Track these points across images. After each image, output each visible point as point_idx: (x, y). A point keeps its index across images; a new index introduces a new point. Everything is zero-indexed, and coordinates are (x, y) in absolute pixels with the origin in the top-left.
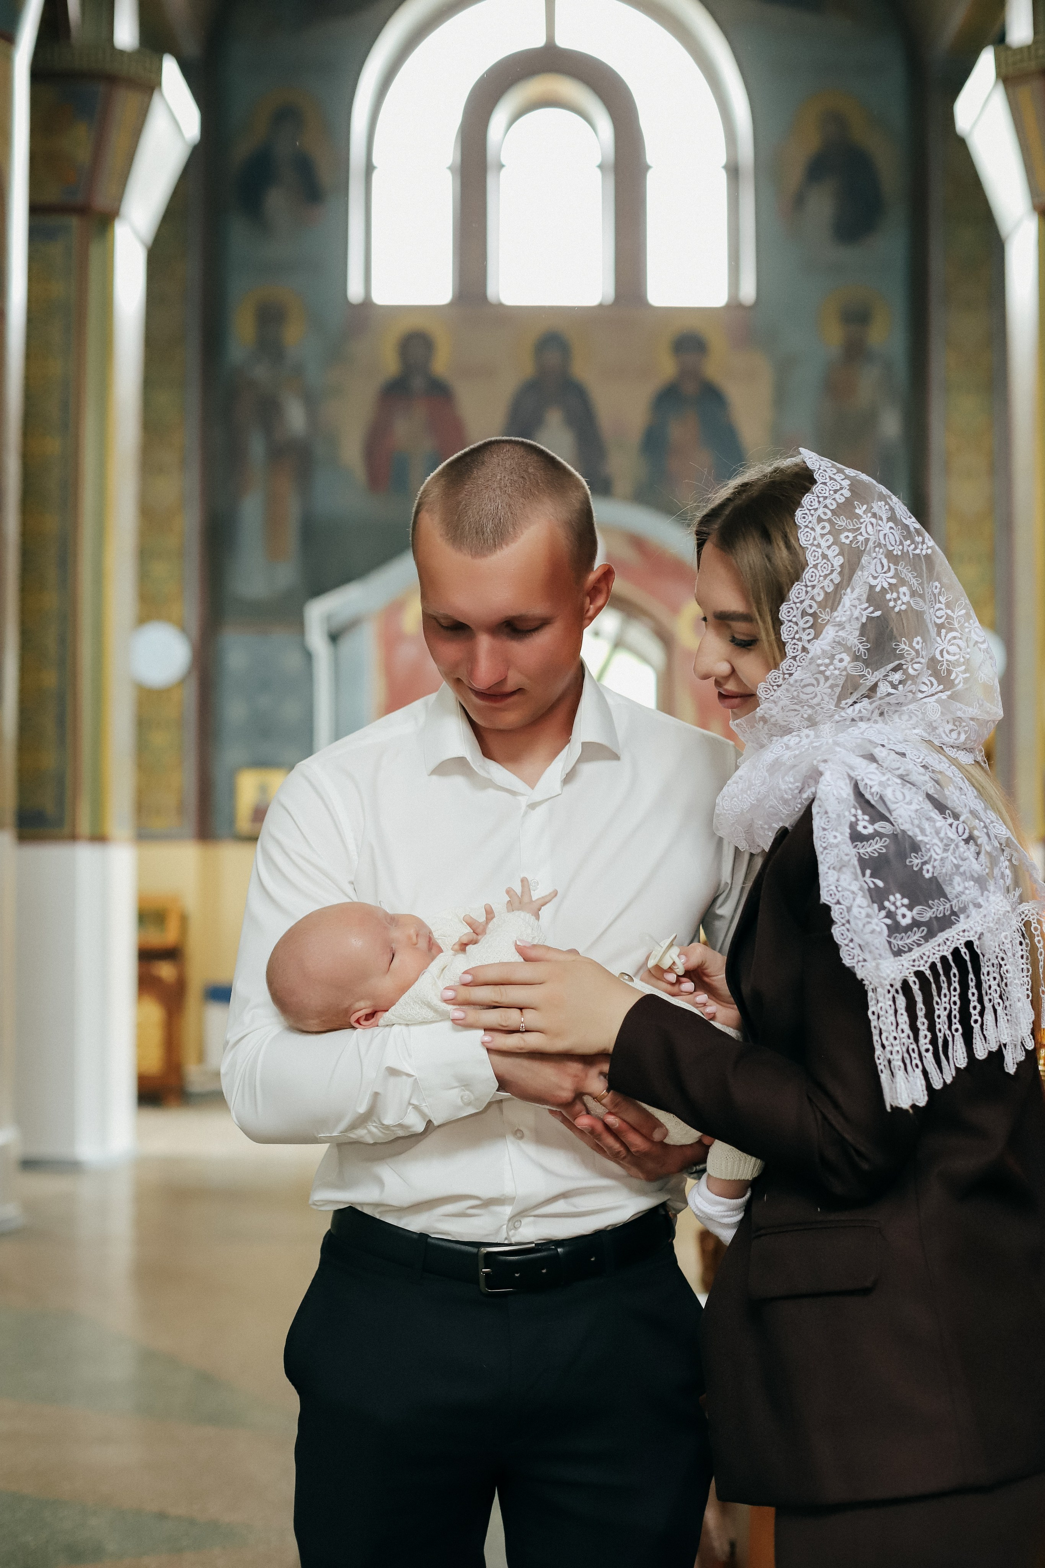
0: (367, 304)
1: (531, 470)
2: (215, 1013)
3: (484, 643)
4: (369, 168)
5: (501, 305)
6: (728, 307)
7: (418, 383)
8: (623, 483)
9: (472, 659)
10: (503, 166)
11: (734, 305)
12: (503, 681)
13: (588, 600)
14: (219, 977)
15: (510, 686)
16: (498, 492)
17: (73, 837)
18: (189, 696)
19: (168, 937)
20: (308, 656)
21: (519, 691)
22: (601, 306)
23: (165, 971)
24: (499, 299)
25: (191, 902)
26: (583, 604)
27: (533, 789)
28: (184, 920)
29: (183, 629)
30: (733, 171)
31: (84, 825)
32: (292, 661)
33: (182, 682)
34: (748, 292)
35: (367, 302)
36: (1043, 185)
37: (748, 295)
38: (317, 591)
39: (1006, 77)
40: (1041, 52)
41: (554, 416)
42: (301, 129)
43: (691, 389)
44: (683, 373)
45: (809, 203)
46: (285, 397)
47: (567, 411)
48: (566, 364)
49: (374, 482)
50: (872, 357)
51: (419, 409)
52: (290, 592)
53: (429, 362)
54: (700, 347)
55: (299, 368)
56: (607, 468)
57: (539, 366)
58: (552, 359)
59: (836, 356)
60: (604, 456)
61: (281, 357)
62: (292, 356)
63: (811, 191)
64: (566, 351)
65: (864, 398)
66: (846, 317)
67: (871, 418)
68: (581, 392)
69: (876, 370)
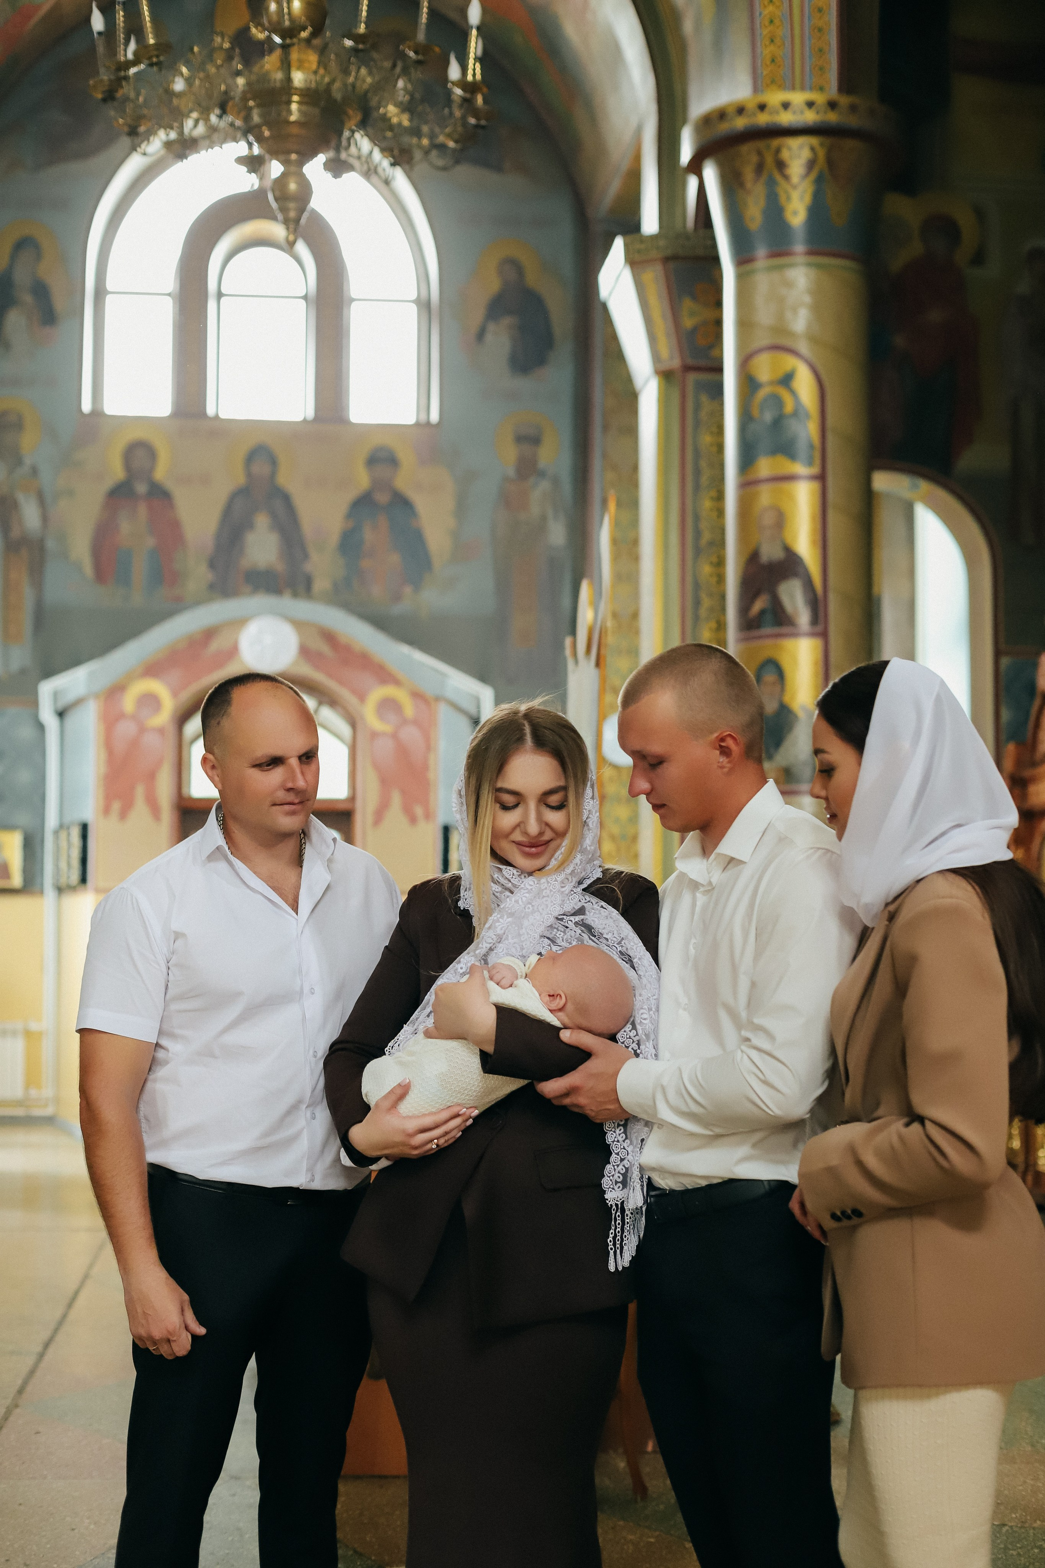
5: (219, 419)
6: (417, 425)
7: (141, 488)
8: (322, 582)
10: (224, 295)
11: (422, 425)
20: (41, 728)
22: (302, 422)
24: (217, 413)
30: (422, 305)
34: (433, 413)
35: (97, 413)
36: (665, 353)
37: (435, 417)
38: (49, 672)
39: (633, 261)
40: (662, 243)
41: (262, 521)
42: (38, 256)
43: (382, 498)
44: (377, 484)
45: (489, 337)
46: (21, 497)
47: (274, 516)
48: (273, 474)
49: (101, 575)
50: (542, 474)
51: (142, 510)
52: (23, 672)
53: (152, 469)
54: (392, 461)
55: (35, 471)
56: (308, 567)
57: (249, 475)
58: (261, 468)
59: (511, 472)
60: (306, 556)
61: (18, 461)
62: (28, 461)
63: (491, 327)
64: (273, 462)
65: (535, 510)
66: (520, 439)
67: (541, 527)
68: (286, 499)
69: (545, 485)
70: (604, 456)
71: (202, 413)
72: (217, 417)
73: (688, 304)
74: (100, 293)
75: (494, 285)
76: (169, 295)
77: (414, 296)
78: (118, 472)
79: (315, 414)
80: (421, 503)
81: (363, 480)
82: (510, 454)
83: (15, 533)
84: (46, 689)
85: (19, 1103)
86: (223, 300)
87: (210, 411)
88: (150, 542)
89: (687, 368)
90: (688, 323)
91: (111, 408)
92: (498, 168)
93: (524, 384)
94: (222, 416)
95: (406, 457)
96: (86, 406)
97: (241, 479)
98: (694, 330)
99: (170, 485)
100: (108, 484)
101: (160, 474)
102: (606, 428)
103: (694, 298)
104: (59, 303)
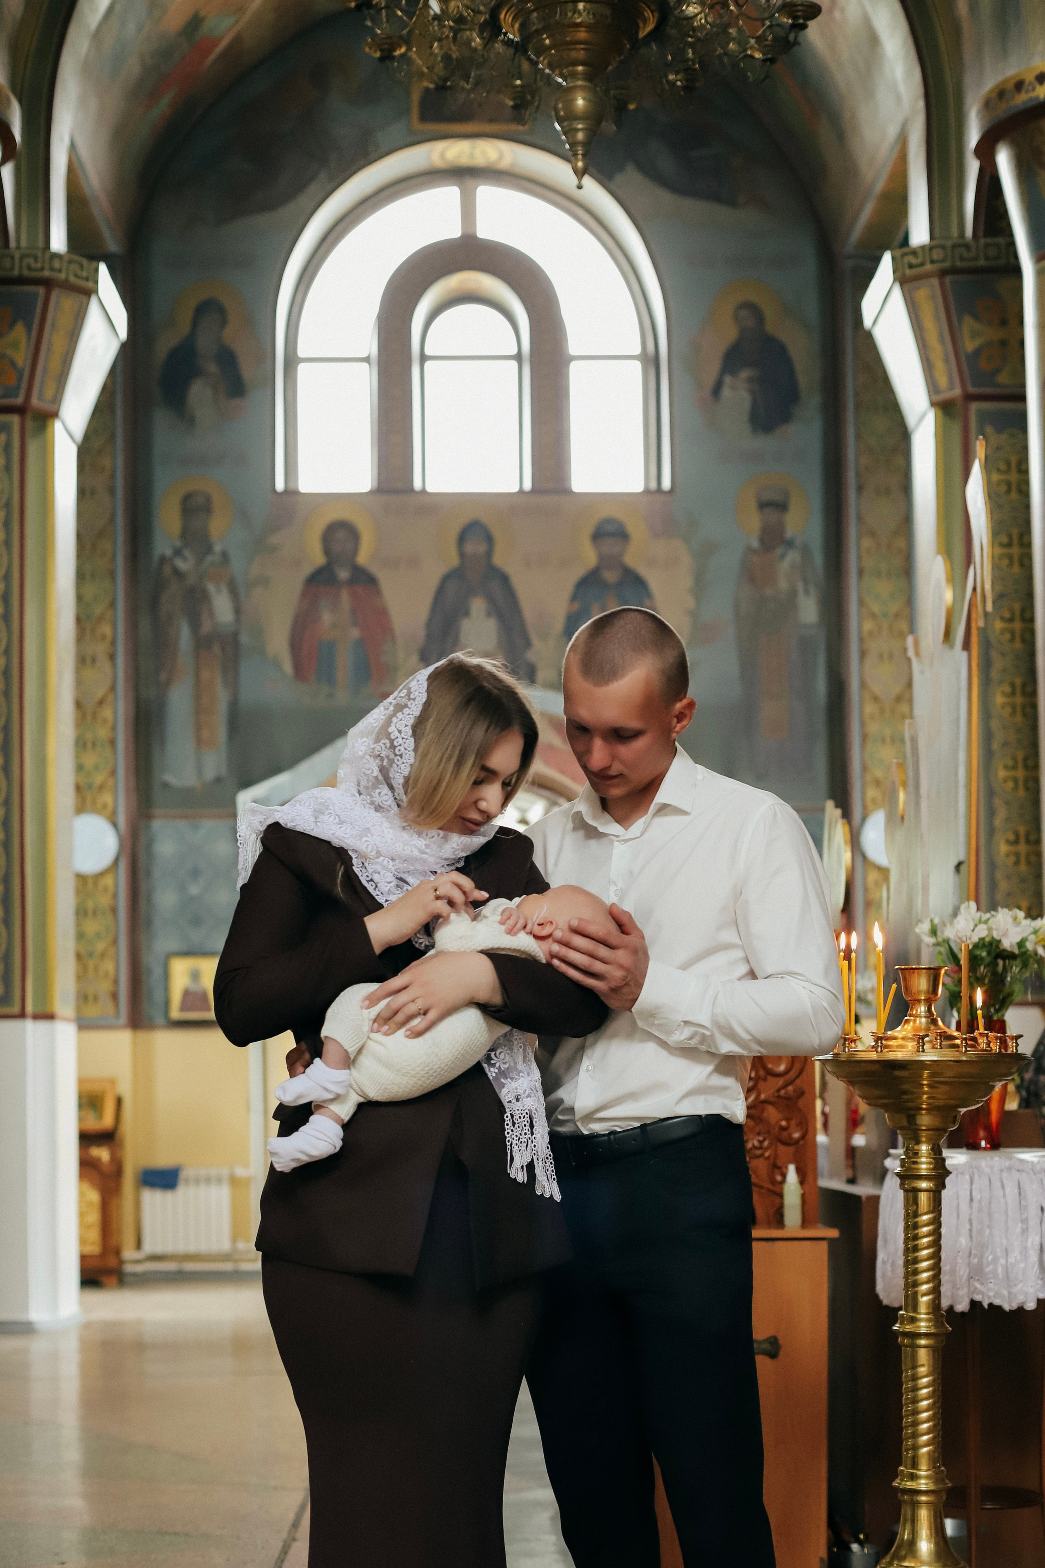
1: (643, 632)
2: (152, 1199)
3: (598, 744)
7: (343, 574)
9: (589, 751)
11: (654, 493)
12: (608, 768)
13: (675, 720)
14: (163, 1160)
15: (613, 772)
16: (617, 646)
17: (23, 1014)
19: (105, 1120)
21: (620, 775)
23: (103, 1154)
25: (126, 1087)
26: (670, 723)
27: (626, 830)
28: (119, 1104)
30: (650, 361)
35: (291, 493)
36: (943, 381)
37: (666, 484)
38: (247, 783)
39: (902, 279)
40: (937, 254)
41: (478, 606)
42: (224, 322)
43: (611, 576)
44: (605, 562)
45: (726, 392)
46: (211, 588)
47: (491, 601)
48: (489, 554)
49: (300, 672)
50: (790, 544)
51: (345, 596)
52: (218, 780)
53: (355, 552)
54: (622, 535)
55: (225, 557)
56: (530, 656)
57: (462, 555)
58: (475, 547)
59: (755, 543)
60: (528, 644)
61: (208, 549)
62: (218, 548)
63: (728, 380)
64: (489, 539)
65: (783, 584)
66: (763, 505)
67: (790, 603)
68: (505, 580)
69: (793, 557)
70: (860, 519)
71: (410, 489)
72: (423, 491)
73: (969, 322)
74: (291, 362)
75: (731, 333)
76: (367, 360)
77: (637, 350)
78: (318, 558)
79: (533, 486)
80: (654, 579)
81: (589, 557)
82: (754, 521)
83: (206, 628)
84: (245, 799)
85: (226, 1257)
86: (428, 364)
87: (417, 484)
88: (355, 633)
89: (969, 398)
90: (970, 345)
91: (307, 484)
92: (731, 203)
93: (766, 443)
94: (430, 489)
95: (637, 530)
96: (280, 485)
97: (454, 561)
98: (977, 352)
99: (374, 570)
100: (307, 569)
101: (363, 558)
102: (860, 488)
103: (976, 317)
104: (247, 372)
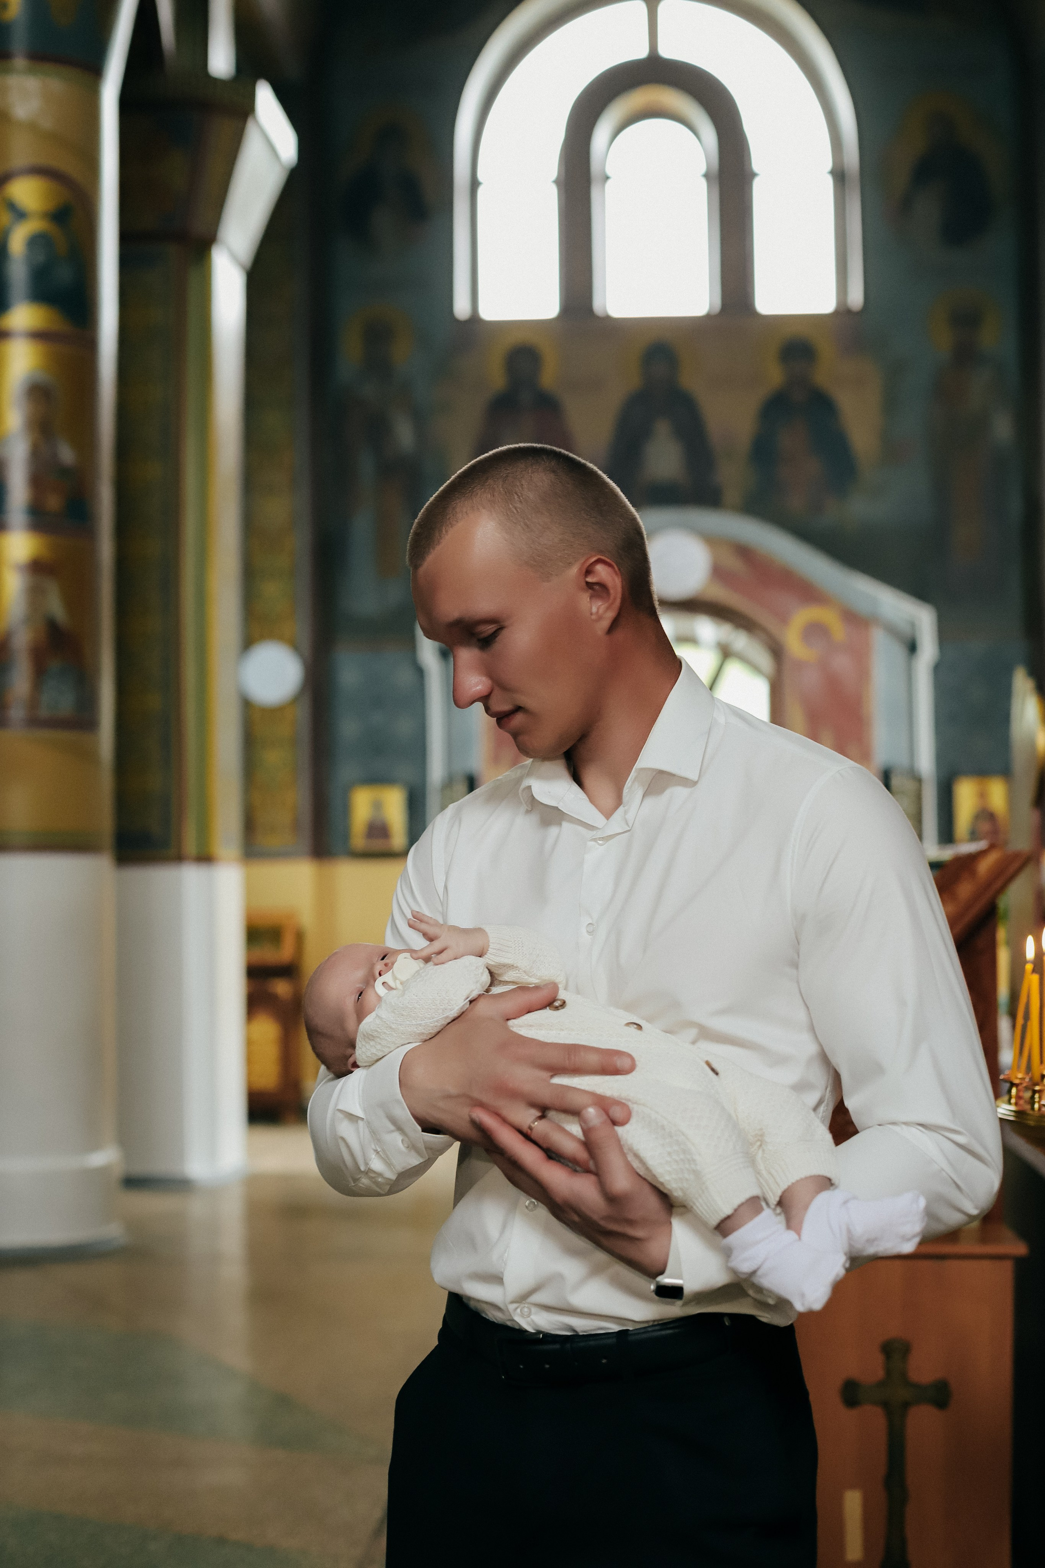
0: (475, 319)
4: (475, 184)
5: (608, 318)
6: (836, 313)
7: (526, 397)
8: (732, 494)
10: (607, 178)
11: (843, 312)
17: (179, 858)
18: (302, 714)
19: (285, 953)
20: (420, 672)
22: (708, 316)
23: (282, 988)
24: (606, 311)
25: (307, 918)
27: (608, 820)
28: (300, 937)
29: (295, 647)
30: (839, 175)
31: (190, 845)
32: (404, 677)
33: (296, 699)
34: (856, 297)
37: (856, 301)
41: (663, 429)
42: (405, 147)
43: (799, 397)
44: (793, 382)
45: (916, 208)
46: (393, 414)
47: (676, 422)
48: (674, 377)
50: (983, 360)
51: (529, 423)
53: (538, 377)
54: (809, 353)
55: (407, 387)
56: (716, 478)
57: (647, 378)
58: (660, 370)
59: (947, 359)
60: (713, 466)
61: (388, 376)
62: (399, 376)
63: (918, 193)
64: (674, 362)
65: (976, 403)
66: (955, 320)
67: (983, 421)
68: (689, 402)
69: (987, 373)
71: (590, 314)
72: (605, 316)
74: (473, 186)
77: (828, 165)
79: (722, 308)
83: (388, 455)
86: (609, 184)
87: (598, 309)
91: (490, 311)
93: (958, 258)
94: (611, 314)
95: (825, 349)
96: (461, 312)
